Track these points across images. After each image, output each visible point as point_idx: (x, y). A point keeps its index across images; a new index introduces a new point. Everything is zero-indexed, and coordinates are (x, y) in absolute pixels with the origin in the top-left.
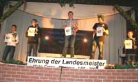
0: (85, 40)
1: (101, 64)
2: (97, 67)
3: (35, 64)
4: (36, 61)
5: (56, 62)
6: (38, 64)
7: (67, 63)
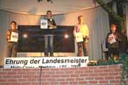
0: (66, 36)
1: (83, 61)
5: (36, 62)
6: (16, 65)
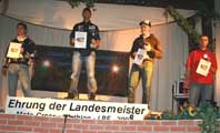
0: (115, 69)
1: (137, 112)
2: (132, 117)
3: (20, 110)
4: (21, 105)
5: (58, 107)
6: (25, 110)
7: (78, 108)
